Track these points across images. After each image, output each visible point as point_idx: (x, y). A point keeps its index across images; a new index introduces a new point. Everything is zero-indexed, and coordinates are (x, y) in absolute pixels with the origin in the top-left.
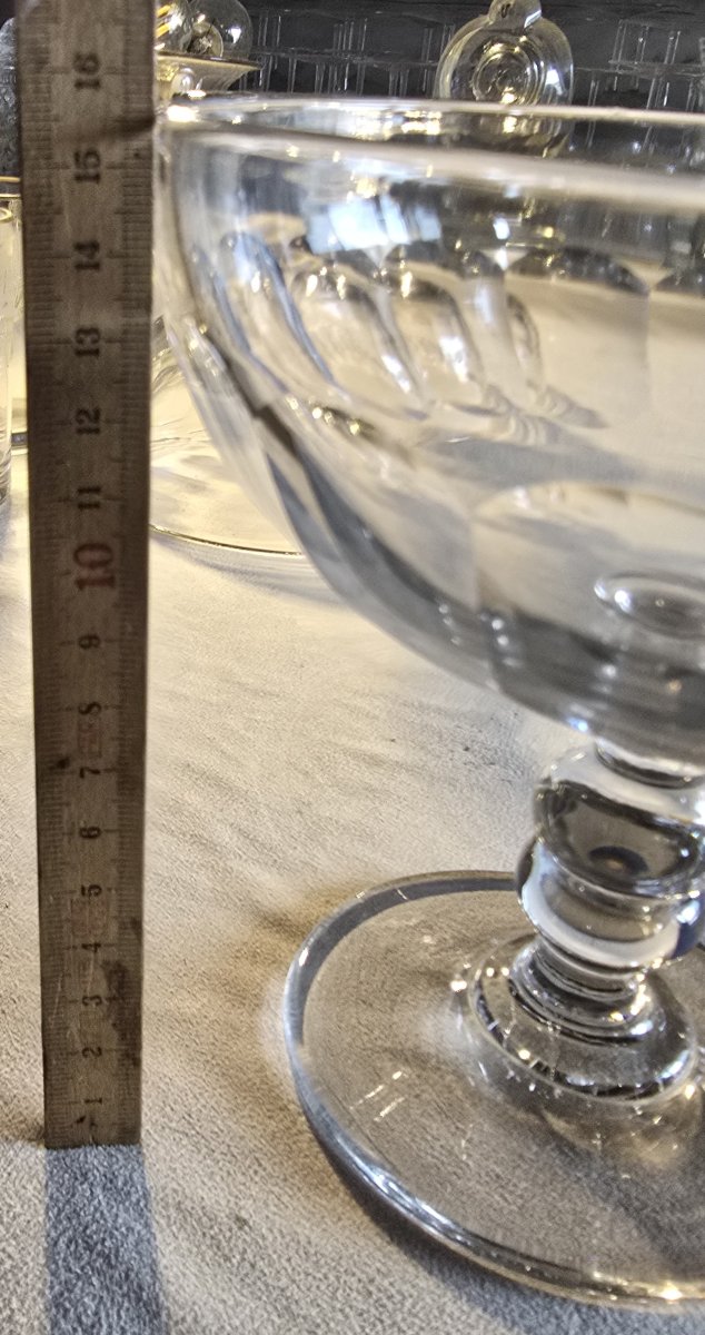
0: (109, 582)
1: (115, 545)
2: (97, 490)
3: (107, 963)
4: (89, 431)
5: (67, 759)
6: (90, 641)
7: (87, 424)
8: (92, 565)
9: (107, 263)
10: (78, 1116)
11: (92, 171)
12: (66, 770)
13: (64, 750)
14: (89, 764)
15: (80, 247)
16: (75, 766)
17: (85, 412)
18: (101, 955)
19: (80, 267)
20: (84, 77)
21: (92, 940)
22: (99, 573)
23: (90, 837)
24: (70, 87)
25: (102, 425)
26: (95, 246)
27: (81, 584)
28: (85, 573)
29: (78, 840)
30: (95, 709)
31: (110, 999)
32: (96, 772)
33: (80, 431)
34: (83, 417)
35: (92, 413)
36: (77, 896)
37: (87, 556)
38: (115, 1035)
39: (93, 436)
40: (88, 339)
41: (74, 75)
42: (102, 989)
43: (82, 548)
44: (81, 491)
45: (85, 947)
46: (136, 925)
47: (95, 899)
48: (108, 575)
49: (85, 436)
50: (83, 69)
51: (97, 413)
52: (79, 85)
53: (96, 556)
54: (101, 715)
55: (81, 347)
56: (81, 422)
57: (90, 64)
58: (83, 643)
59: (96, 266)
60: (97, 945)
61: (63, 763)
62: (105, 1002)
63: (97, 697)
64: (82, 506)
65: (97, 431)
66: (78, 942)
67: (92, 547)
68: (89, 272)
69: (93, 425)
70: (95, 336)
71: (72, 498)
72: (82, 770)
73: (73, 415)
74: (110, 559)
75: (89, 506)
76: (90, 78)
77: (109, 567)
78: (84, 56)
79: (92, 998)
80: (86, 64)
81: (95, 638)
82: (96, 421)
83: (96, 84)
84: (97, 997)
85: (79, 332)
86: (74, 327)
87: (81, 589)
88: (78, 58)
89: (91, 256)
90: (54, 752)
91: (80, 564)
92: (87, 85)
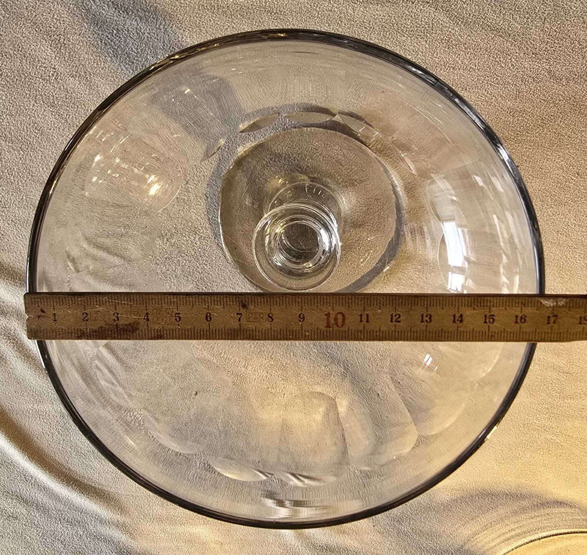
0: (328, 326)
1: (345, 328)
2: (367, 321)
3: (138, 323)
4: (392, 318)
5: (247, 308)
6: (302, 318)
7: (395, 318)
8: (336, 319)
9: (455, 325)
10: (44, 310)
11: (487, 321)
12: (241, 307)
13: (251, 307)
14: (244, 317)
15: (461, 316)
16: (242, 311)
18: (142, 322)
19: (454, 316)
20: (519, 318)
21: (150, 318)
22: (332, 321)
23: (207, 317)
24: (516, 313)
25: (394, 323)
26: (461, 321)
27: (328, 315)
28: (332, 316)
29: (205, 312)
30: (270, 319)
31: (117, 324)
32: (239, 320)
33: (392, 315)
34: (398, 316)
35: (399, 320)
36: (176, 311)
37: (340, 317)
38: (95, 327)
39: (390, 320)
40: (427, 318)
41: (520, 315)
42: (122, 322)
43: (343, 316)
44: (367, 315)
45: (147, 314)
46: (159, 337)
47: (174, 318)
48: (331, 325)
49: (390, 317)
50: (521, 318)
51: (399, 322)
52: (517, 316)
53: (340, 321)
54: (267, 322)
55: (424, 316)
56: (396, 316)
57: (523, 321)
58: (302, 315)
59: (454, 322)
60: (148, 320)
61: (244, 306)
62: (115, 323)
63: (276, 320)
64: (361, 315)
65: (392, 321)
66: (149, 311)
67: (344, 320)
68: (453, 319)
69: (394, 321)
70: (428, 321)
71: (365, 312)
72: (241, 314)
73: (399, 313)
74: (338, 326)
75: (361, 318)
76: (519, 320)
77: (335, 326)
78: (526, 318)
79: (117, 317)
80: (523, 319)
81: (304, 320)
82: (396, 321)
83: (516, 322)
84: (118, 320)
85: (431, 316)
86: (432, 314)
87: (326, 315)
88: (525, 316)
89: (458, 320)
90: (250, 302)
91: (337, 315)
92: (516, 320)
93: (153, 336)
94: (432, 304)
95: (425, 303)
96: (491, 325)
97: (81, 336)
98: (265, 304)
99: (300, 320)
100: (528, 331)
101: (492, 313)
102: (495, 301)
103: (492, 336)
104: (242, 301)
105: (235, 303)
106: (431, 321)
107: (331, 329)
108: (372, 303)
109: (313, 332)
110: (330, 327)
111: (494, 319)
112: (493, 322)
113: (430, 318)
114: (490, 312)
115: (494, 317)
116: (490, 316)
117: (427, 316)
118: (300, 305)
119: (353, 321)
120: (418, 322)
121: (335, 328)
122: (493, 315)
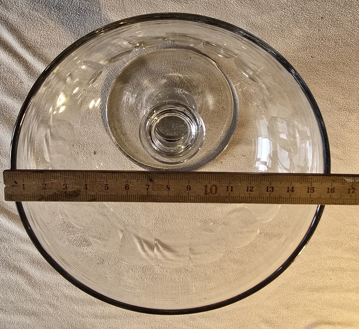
0: (206, 193)
1: (217, 195)
2: (232, 191)
3: (80, 191)
4: (248, 189)
5: (153, 181)
6: (189, 188)
7: (249, 189)
8: (211, 189)
9: (289, 194)
10: (16, 181)
11: (310, 191)
12: (149, 181)
13: (156, 181)
14: (150, 187)
15: (293, 188)
16: (150, 183)
17: (252, 188)
18: (83, 190)
19: (288, 188)
20: (330, 190)
21: (88, 187)
22: (209, 191)
23: (126, 187)
24: (328, 187)
26: (293, 191)
27: (206, 186)
28: (209, 187)
29: (125, 184)
30: (168, 189)
31: (65, 192)
32: (148, 189)
33: (248, 187)
34: (251, 187)
35: (251, 190)
36: (106, 184)
37: (214, 188)
38: (51, 193)
39: (246, 190)
40: (271, 189)
41: (331, 188)
42: (69, 190)
43: (216, 187)
44: (232, 187)
45: (86, 185)
46: (94, 200)
47: (104, 188)
48: (208, 193)
49: (246, 188)
50: (332, 189)
53: (214, 190)
54: (166, 191)
55: (269, 187)
56: (250, 187)
57: (332, 191)
58: (189, 186)
59: (288, 191)
60: (86, 189)
61: (151, 180)
62: (64, 191)
63: (171, 189)
64: (228, 187)
65: (247, 191)
66: (88, 183)
67: (216, 190)
68: (287, 190)
69: (249, 190)
70: (271, 191)
71: (230, 185)
72: (149, 185)
73: (252, 185)
74: (212, 194)
75: (228, 189)
76: (330, 191)
77: (210, 193)
78: (334, 190)
79: (66, 187)
80: (333, 190)
81: (190, 190)
82: (250, 191)
83: (328, 192)
84: (66, 188)
85: (273, 187)
86: (274, 186)
87: (205, 186)
88: (334, 189)
89: (290, 191)
90: (155, 178)
91: (212, 186)
92: (328, 190)
93: (89, 199)
94: (274, 180)
95: (270, 179)
96: (312, 194)
97: (41, 199)
98: (165, 179)
99: (187, 190)
100: (335, 198)
101: (313, 186)
102: (315, 178)
103: (312, 201)
104: (150, 177)
105: (145, 178)
106: (273, 191)
107: (208, 196)
108: (235, 179)
109: (196, 197)
110: (207, 194)
111: (313, 190)
112: (313, 192)
113: (272, 189)
114: (311, 186)
115: (314, 189)
116: (311, 188)
117: (270, 188)
118: (188, 180)
119: (222, 191)
120: (265, 191)
121: (211, 195)
122: (313, 188)
